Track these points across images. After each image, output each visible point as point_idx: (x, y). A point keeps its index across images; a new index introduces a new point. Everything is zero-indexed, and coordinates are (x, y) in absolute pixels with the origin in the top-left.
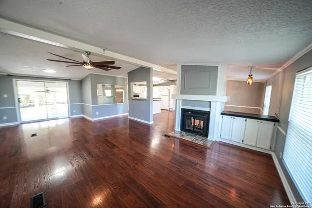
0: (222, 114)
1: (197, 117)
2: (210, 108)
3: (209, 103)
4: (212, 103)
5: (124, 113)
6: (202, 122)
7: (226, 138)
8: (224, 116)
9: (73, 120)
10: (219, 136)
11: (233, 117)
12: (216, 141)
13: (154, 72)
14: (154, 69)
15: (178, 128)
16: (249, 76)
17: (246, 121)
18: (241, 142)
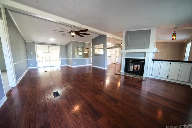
0: (153, 60)
1: (136, 63)
2: (145, 56)
3: (144, 54)
4: (146, 53)
5: (89, 64)
6: (139, 66)
7: (156, 76)
8: (155, 61)
9: (62, 67)
10: (151, 75)
11: (161, 62)
12: (148, 78)
13: (108, 38)
14: (108, 36)
15: (123, 71)
16: (174, 34)
17: (170, 63)
18: (167, 78)
